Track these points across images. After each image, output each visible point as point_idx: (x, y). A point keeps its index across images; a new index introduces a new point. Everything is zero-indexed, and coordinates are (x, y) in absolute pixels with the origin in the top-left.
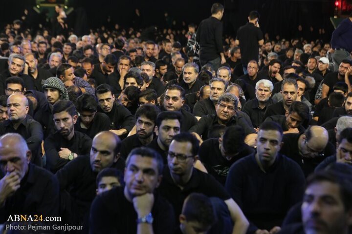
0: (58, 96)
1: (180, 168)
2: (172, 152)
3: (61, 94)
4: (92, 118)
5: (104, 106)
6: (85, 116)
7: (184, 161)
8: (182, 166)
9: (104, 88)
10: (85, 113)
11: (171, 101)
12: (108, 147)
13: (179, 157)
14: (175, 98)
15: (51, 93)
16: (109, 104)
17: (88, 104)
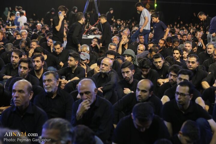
0: (131, 60)
1: (182, 101)
2: (177, 92)
3: (133, 59)
4: (147, 72)
5: (157, 66)
6: (144, 71)
7: (184, 97)
8: (183, 100)
9: (158, 56)
10: (144, 70)
11: (191, 64)
12: (146, 88)
13: (181, 95)
14: (193, 62)
15: (127, 58)
16: (160, 65)
17: (145, 64)
